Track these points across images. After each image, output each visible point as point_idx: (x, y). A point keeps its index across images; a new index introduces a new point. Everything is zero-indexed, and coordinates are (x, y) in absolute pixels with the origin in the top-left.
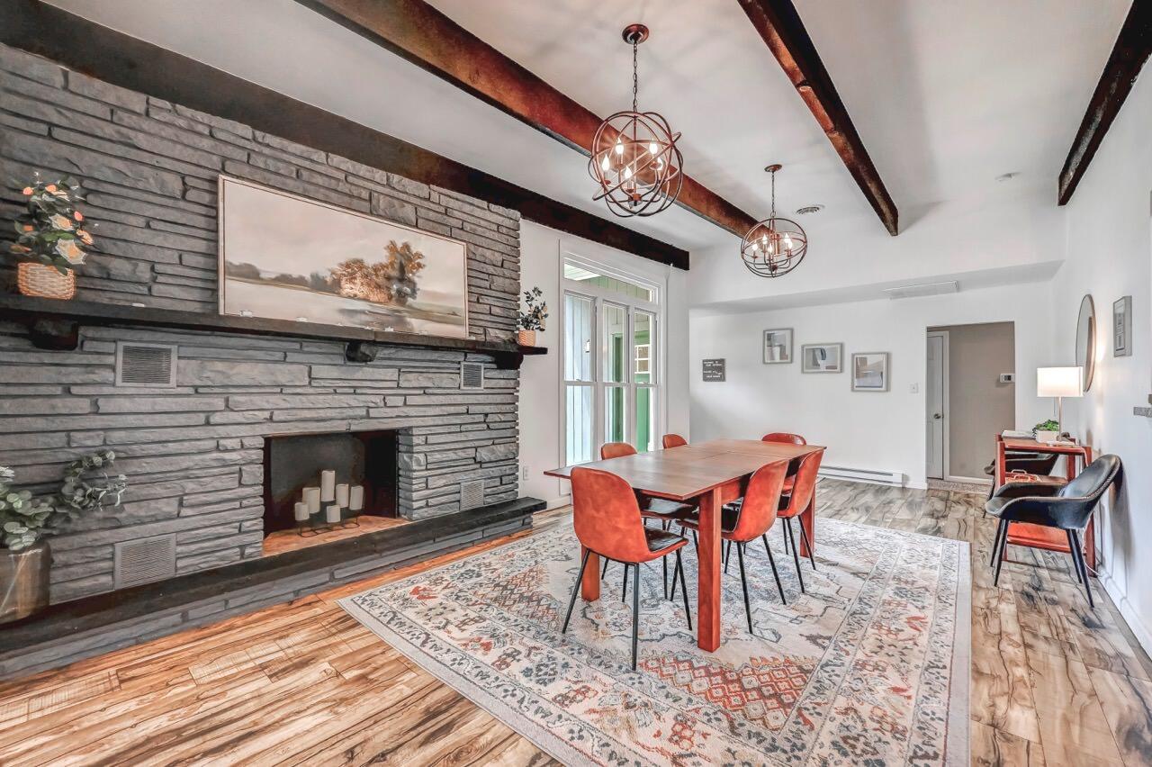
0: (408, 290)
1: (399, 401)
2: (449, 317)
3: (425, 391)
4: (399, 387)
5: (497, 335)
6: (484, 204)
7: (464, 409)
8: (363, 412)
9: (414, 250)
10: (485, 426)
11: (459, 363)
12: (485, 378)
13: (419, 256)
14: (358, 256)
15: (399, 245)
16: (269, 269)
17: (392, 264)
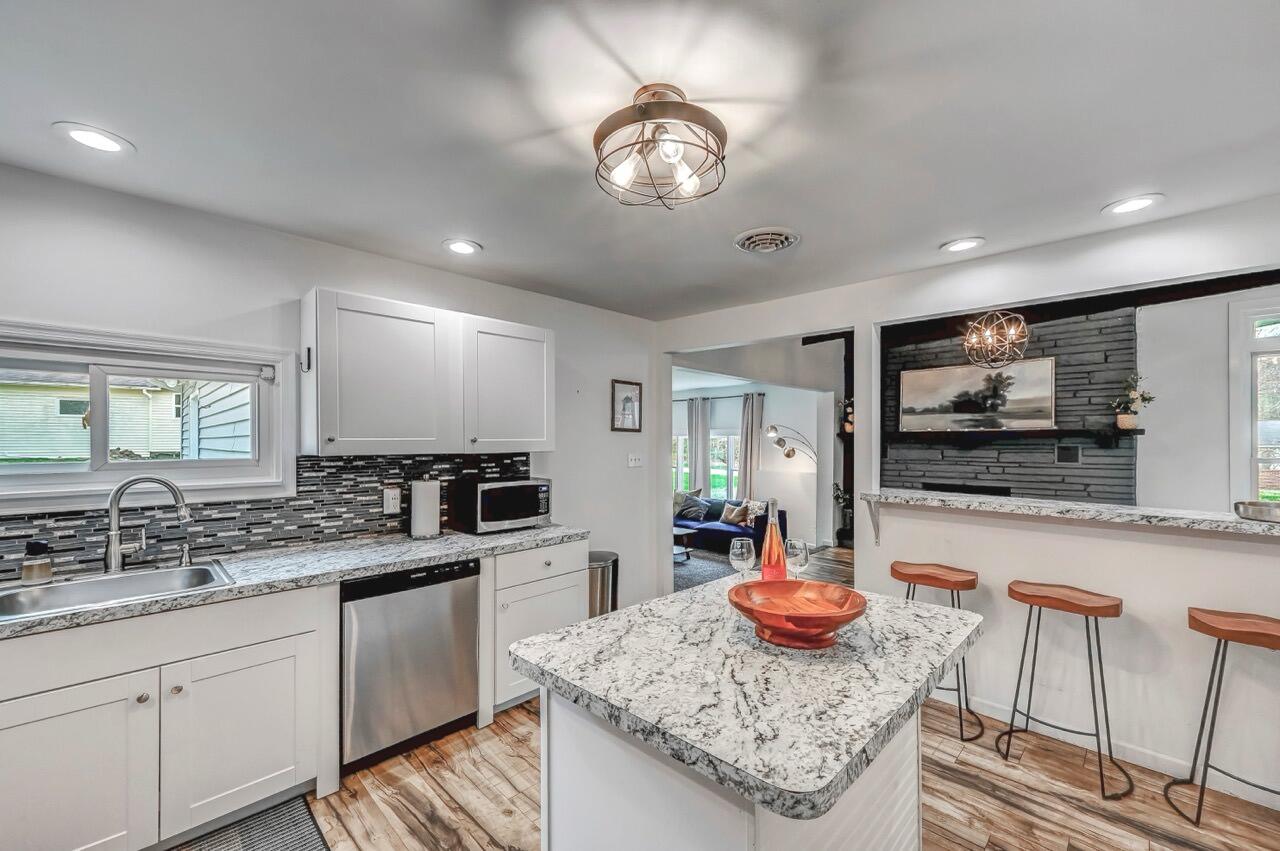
0: (999, 402)
1: (1000, 470)
2: (1038, 413)
3: (1020, 465)
4: (998, 461)
5: (1095, 421)
6: (1083, 318)
7: (1059, 479)
8: (973, 475)
9: (1005, 376)
10: (1085, 494)
11: (1053, 445)
12: (1083, 456)
13: (1008, 378)
14: (965, 389)
15: (993, 375)
16: (919, 406)
17: (988, 389)
